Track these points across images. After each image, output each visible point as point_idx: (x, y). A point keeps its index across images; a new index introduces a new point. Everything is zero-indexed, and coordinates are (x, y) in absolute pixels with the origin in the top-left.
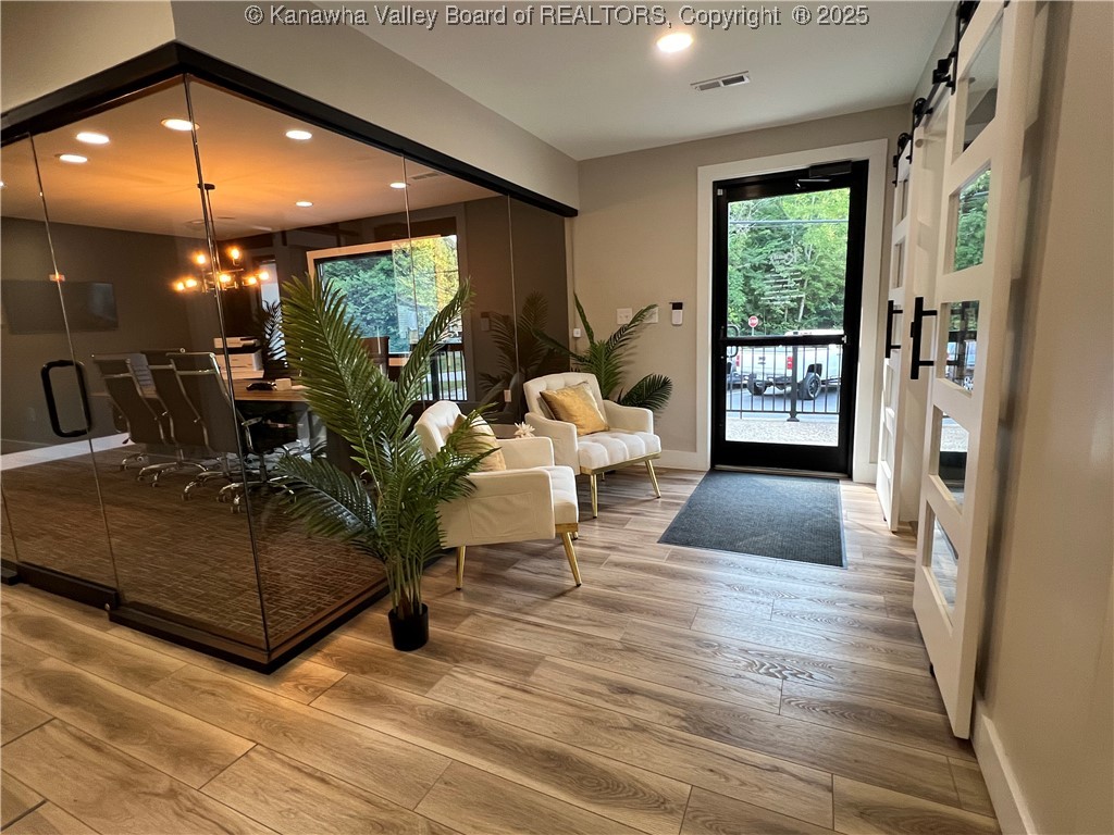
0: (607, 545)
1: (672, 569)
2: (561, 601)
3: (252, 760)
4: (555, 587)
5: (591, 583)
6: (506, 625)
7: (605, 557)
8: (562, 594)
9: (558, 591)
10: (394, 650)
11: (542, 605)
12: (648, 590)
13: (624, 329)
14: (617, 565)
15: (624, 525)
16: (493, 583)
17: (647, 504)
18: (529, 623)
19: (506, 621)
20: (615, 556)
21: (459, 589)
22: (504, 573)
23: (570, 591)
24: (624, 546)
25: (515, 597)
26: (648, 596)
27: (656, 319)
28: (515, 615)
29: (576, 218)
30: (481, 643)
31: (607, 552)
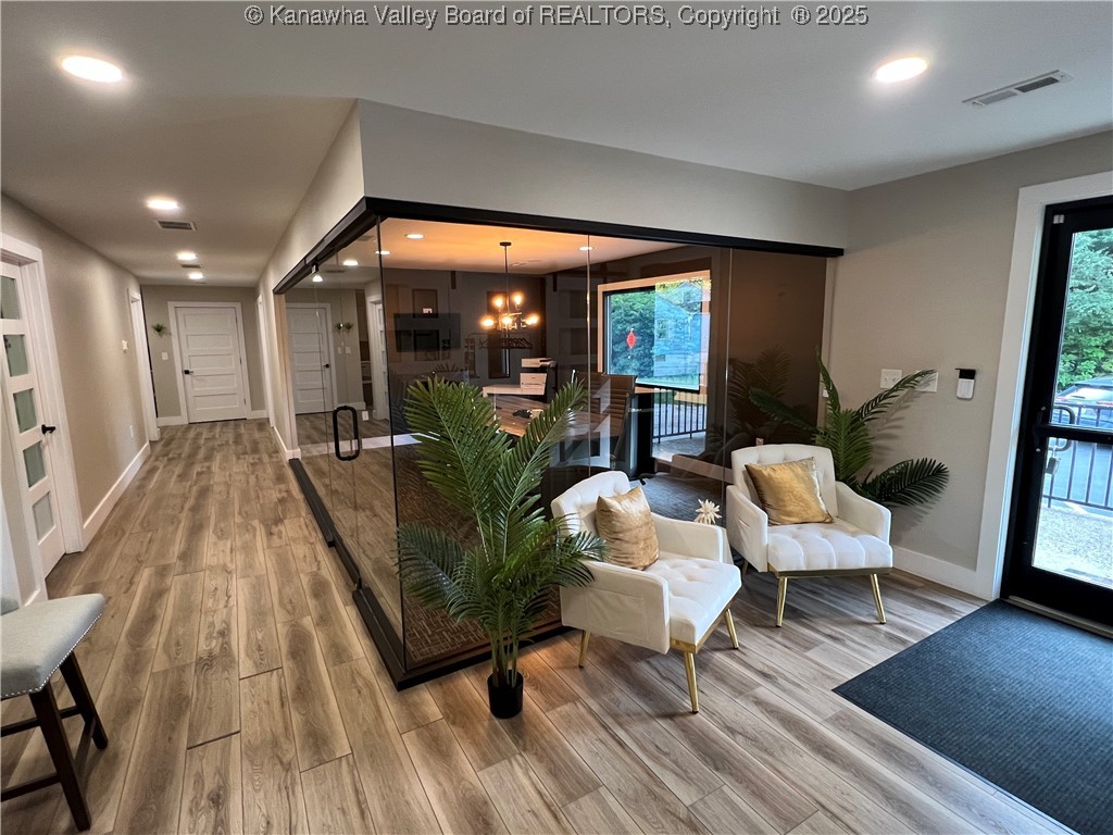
0: (766, 670)
1: (823, 737)
2: (663, 724)
3: (340, 765)
4: (670, 704)
5: (711, 714)
6: (593, 729)
7: (751, 686)
8: (670, 715)
9: (670, 710)
10: (489, 710)
11: (643, 720)
12: (771, 755)
13: (887, 394)
14: (759, 702)
15: (808, 649)
16: (616, 673)
17: (861, 629)
18: (614, 737)
19: (596, 724)
20: (766, 691)
21: (581, 667)
22: (632, 664)
23: (683, 715)
24: (786, 679)
25: (623, 699)
26: (765, 762)
27: (933, 387)
28: (609, 721)
29: (841, 258)
30: (558, 740)
31: (758, 680)
